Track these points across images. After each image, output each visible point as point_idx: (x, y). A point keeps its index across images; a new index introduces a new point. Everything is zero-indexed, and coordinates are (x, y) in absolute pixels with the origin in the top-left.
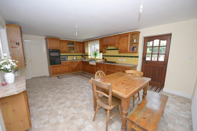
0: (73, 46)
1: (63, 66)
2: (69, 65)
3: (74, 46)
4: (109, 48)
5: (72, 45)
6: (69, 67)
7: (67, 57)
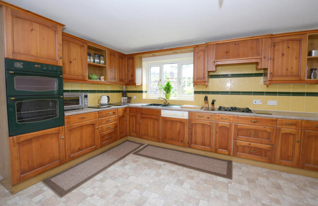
0: (102, 62)
1: (71, 130)
2: (93, 125)
3: (105, 63)
5: (100, 59)
6: (94, 131)
7: (86, 96)
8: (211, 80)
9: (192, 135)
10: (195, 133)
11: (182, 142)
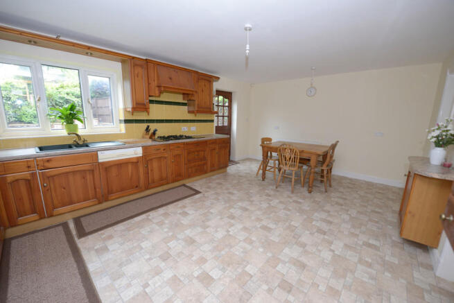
4: (164, 97)
8: (151, 105)
9: (148, 173)
10: (152, 170)
11: (137, 187)
